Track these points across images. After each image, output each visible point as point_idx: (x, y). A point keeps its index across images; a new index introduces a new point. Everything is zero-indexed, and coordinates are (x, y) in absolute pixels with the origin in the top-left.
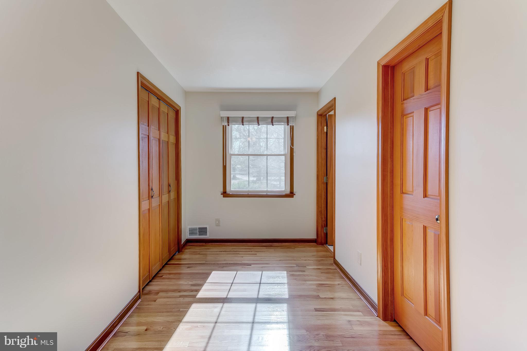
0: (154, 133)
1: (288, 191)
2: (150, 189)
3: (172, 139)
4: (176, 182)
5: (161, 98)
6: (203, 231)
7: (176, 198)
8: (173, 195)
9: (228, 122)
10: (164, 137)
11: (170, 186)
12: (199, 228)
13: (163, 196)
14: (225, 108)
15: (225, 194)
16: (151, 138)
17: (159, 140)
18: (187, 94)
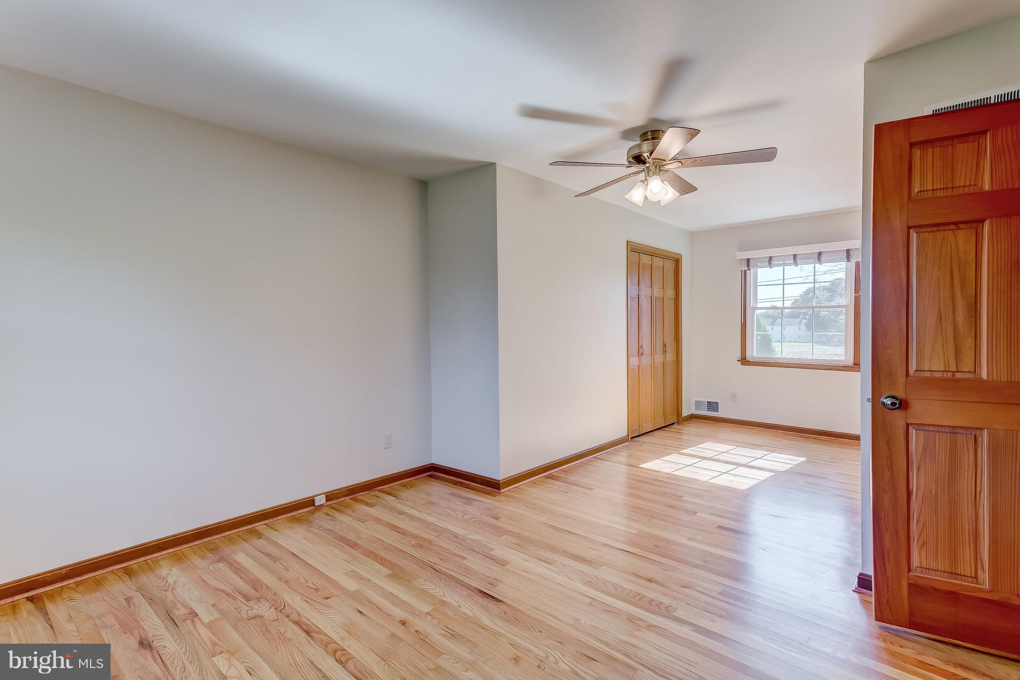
0: (645, 291)
1: (850, 362)
2: (640, 347)
3: (670, 293)
4: (675, 342)
5: (654, 253)
6: (713, 406)
7: (675, 360)
8: (670, 356)
9: (748, 266)
10: (657, 292)
11: (665, 346)
12: (708, 402)
13: (656, 356)
14: (744, 247)
15: (744, 361)
16: (642, 297)
17: (651, 297)
18: (693, 236)
